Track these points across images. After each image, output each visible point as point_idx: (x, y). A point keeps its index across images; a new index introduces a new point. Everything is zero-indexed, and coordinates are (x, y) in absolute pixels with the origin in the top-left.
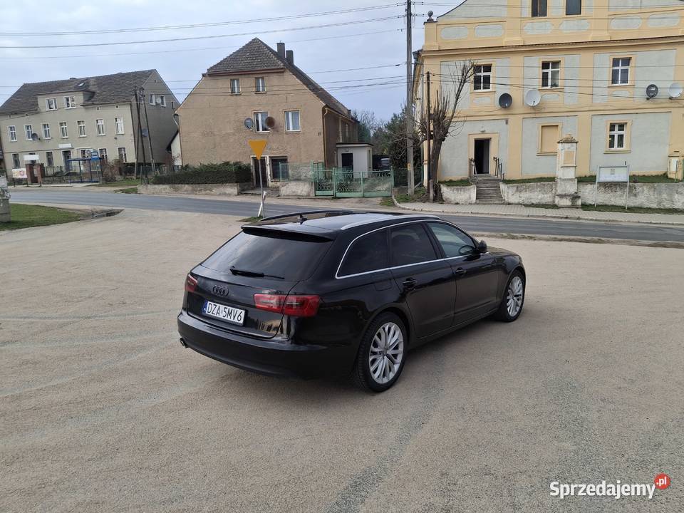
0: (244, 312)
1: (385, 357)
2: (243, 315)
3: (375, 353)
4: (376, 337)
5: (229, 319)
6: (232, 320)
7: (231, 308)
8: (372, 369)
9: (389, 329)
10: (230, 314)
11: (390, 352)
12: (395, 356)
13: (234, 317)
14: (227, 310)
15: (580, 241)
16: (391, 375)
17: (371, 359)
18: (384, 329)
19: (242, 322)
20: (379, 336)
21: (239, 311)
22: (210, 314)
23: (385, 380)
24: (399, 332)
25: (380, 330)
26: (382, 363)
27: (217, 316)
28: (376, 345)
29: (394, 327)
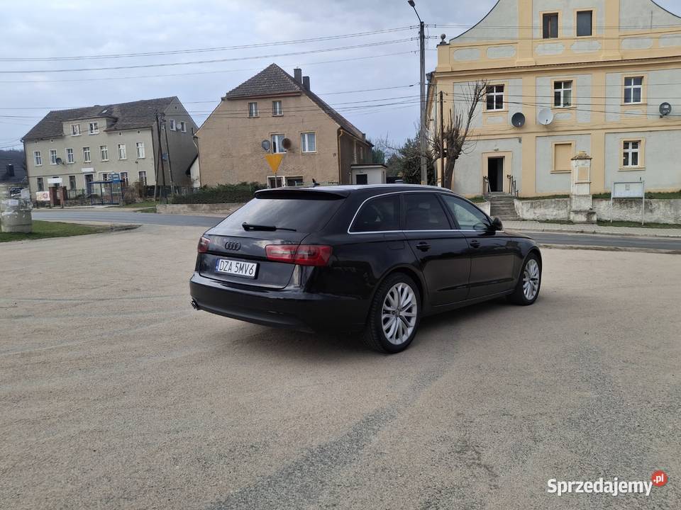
0: (255, 265)
1: (399, 318)
2: (254, 268)
3: (387, 312)
4: (388, 295)
5: (240, 273)
6: (244, 274)
7: (242, 263)
8: (385, 328)
9: (402, 290)
10: (241, 269)
11: (403, 314)
12: (409, 319)
13: (246, 271)
14: (239, 266)
15: (597, 249)
16: (405, 338)
17: (384, 317)
18: (397, 289)
19: (253, 275)
20: (392, 294)
21: (251, 264)
22: (222, 271)
23: (398, 342)
24: (411, 295)
25: (393, 289)
26: (395, 324)
27: (229, 272)
28: (388, 304)
29: (407, 288)
